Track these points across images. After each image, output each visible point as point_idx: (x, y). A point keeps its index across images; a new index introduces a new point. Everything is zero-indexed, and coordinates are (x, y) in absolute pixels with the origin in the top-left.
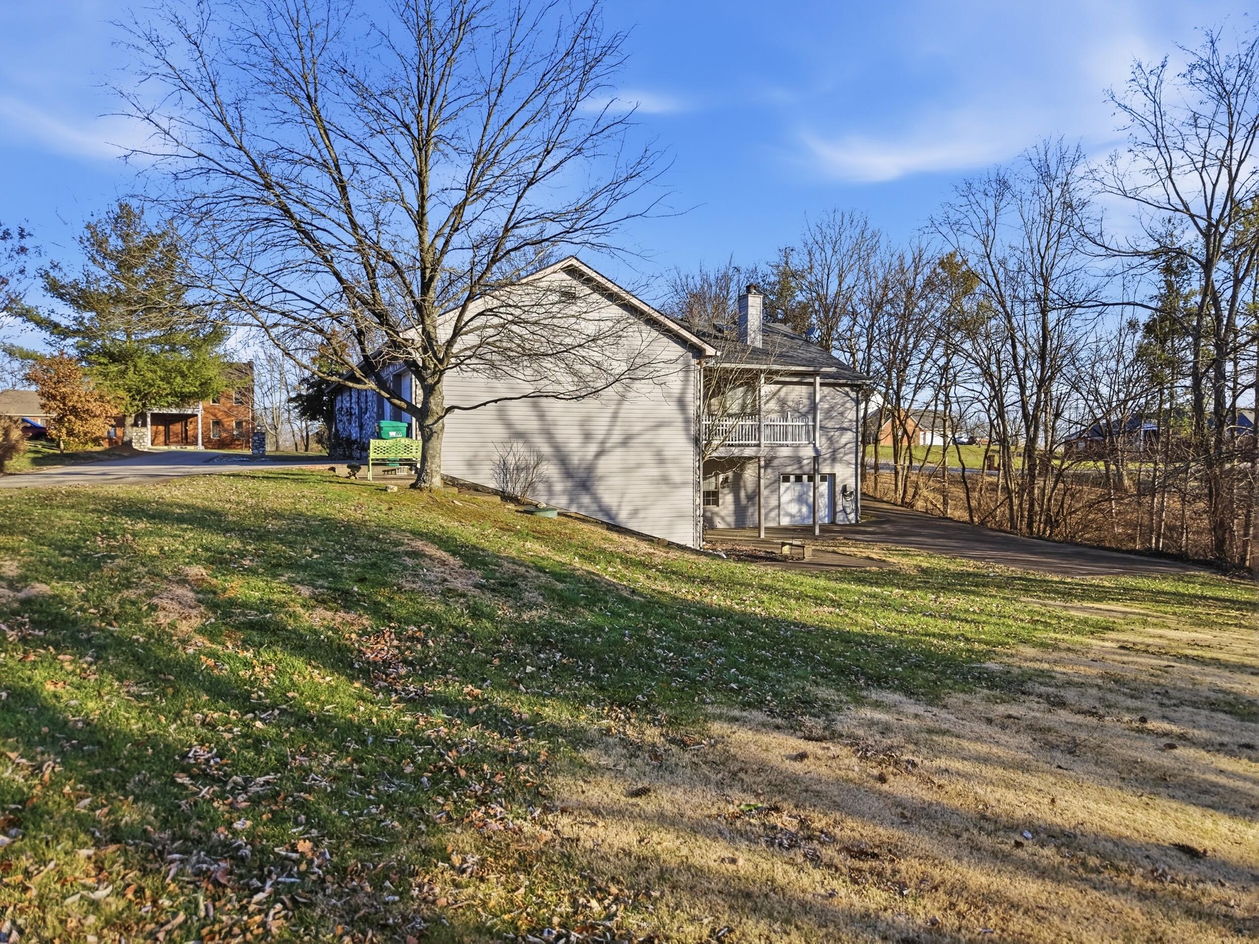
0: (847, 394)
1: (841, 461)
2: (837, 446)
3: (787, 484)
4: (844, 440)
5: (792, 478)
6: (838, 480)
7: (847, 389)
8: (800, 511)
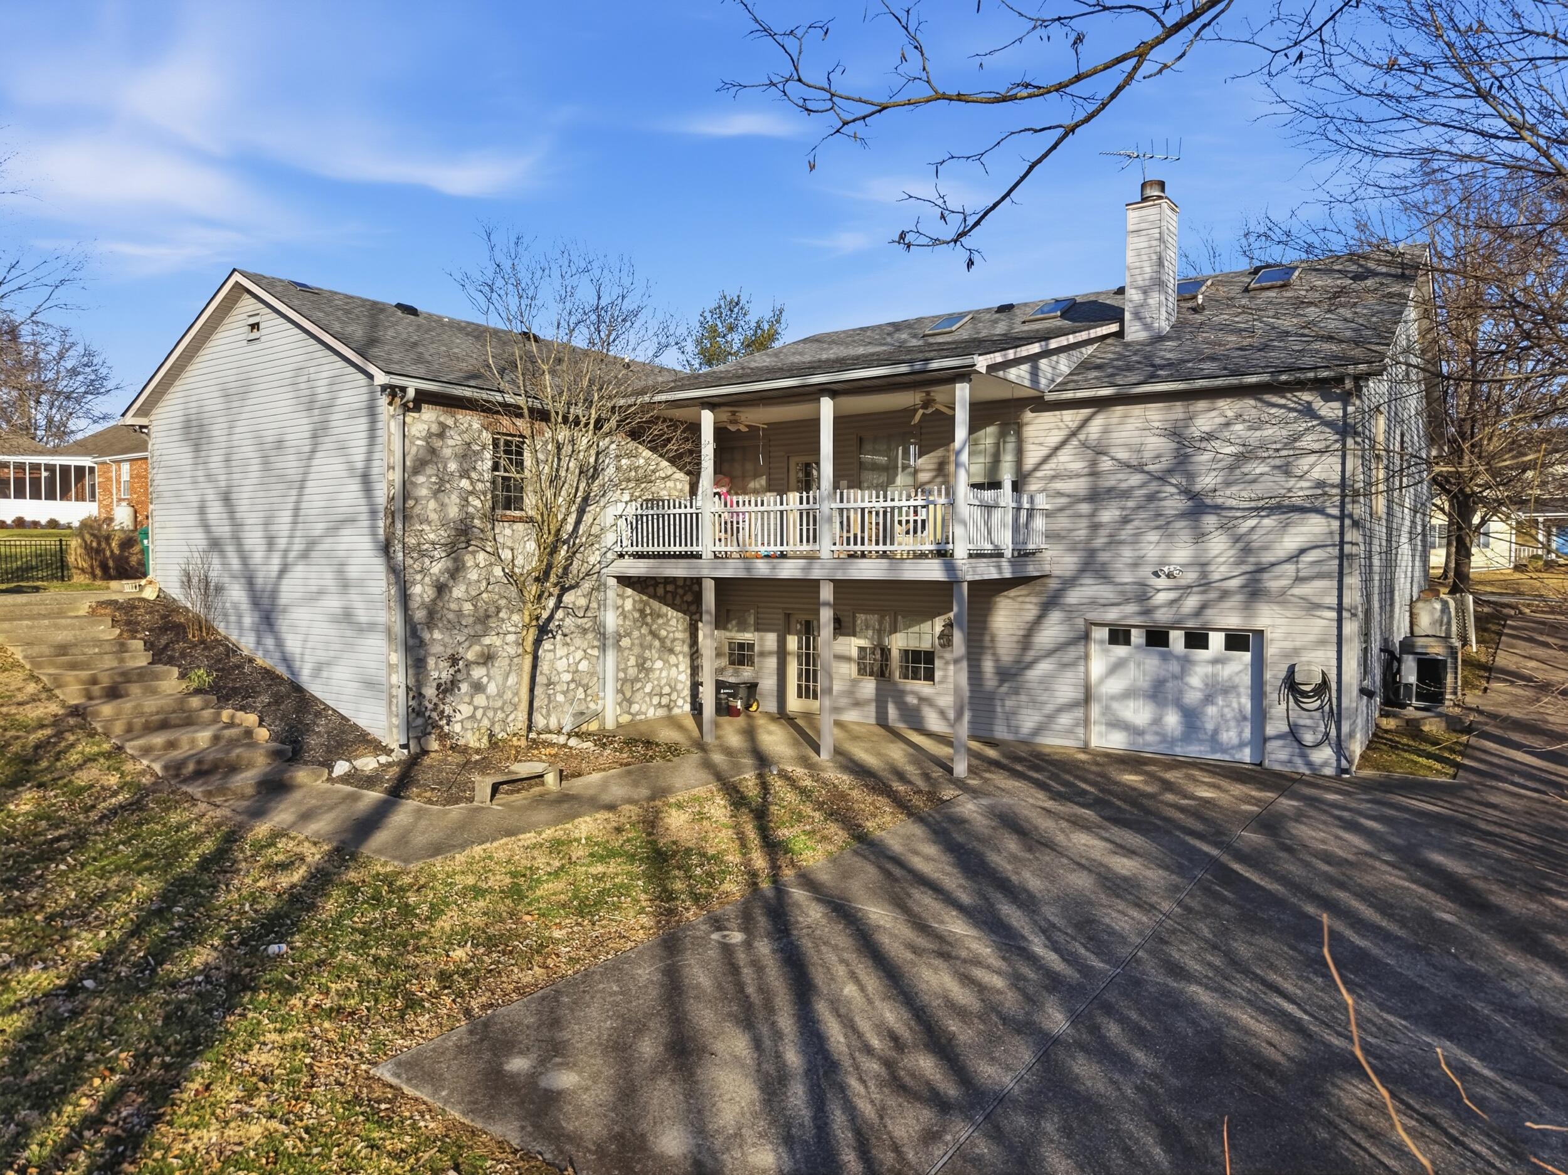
0: (1309, 411)
1: (1281, 598)
2: (1267, 558)
3: (1121, 651)
4: (1291, 542)
5: (1137, 637)
6: (1271, 651)
7: (1306, 397)
8: (1157, 721)
